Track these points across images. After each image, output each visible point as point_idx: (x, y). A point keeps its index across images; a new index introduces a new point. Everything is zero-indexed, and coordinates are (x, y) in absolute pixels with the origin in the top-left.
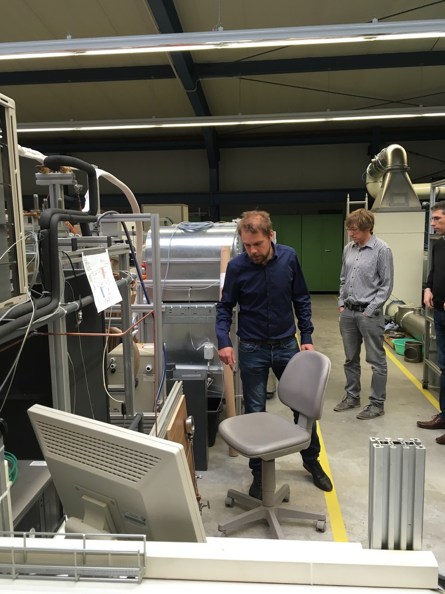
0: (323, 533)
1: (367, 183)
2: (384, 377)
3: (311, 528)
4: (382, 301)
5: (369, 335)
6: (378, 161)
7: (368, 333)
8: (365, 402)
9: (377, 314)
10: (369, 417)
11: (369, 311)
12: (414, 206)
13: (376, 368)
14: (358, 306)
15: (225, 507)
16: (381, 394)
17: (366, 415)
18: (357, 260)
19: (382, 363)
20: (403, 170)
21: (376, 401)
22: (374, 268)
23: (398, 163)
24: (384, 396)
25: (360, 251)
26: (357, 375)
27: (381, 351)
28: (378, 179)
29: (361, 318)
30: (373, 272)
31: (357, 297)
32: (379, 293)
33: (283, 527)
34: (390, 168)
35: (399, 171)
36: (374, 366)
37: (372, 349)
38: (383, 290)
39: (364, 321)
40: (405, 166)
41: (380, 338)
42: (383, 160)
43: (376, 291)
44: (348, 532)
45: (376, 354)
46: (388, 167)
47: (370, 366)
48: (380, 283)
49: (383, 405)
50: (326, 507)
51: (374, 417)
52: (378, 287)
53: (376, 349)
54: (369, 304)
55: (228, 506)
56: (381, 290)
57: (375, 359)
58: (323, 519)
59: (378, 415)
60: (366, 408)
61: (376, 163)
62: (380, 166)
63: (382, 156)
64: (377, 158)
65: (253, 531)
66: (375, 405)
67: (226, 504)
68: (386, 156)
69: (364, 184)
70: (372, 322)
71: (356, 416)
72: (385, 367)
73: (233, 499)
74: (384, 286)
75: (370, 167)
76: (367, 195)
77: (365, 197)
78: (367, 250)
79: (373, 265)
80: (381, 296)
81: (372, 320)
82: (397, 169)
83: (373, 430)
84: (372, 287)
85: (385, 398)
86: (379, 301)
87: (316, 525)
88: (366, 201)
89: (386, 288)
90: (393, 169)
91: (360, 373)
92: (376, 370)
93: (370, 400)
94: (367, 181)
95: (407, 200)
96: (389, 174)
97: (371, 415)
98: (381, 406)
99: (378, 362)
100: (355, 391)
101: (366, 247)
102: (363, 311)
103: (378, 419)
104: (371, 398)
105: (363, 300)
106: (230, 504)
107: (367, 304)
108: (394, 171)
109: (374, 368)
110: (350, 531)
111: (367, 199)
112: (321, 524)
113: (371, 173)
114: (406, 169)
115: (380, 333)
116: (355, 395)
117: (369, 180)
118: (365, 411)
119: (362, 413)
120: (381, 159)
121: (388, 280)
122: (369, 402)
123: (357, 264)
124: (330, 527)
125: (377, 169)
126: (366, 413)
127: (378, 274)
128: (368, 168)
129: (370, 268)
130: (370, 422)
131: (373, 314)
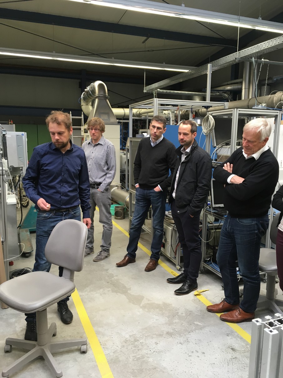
0: (87, 354)
1: (82, 105)
2: (110, 231)
3: (76, 352)
4: (110, 180)
5: (102, 204)
6: (89, 91)
7: (101, 203)
8: (97, 249)
9: (107, 190)
10: (101, 259)
11: (102, 188)
12: (113, 121)
13: (106, 226)
14: (94, 185)
15: (4, 353)
16: (108, 243)
17: (100, 258)
18: (92, 153)
19: (109, 223)
20: (106, 98)
21: (105, 248)
22: (105, 158)
23: (102, 93)
24: (110, 244)
25: (94, 147)
26: (92, 232)
27: (109, 214)
28: (89, 103)
29: (96, 193)
30: (104, 161)
31: (94, 178)
32: (108, 175)
33: (55, 358)
34: (97, 96)
35: (102, 98)
36: (105, 225)
37: (104, 213)
38: (110, 173)
39: (98, 194)
40: (106, 95)
41: (108, 206)
42: (93, 90)
43: (106, 174)
44: (104, 348)
45: (106, 217)
46: (96, 95)
47: (102, 225)
48: (108, 169)
49: (109, 250)
50: (84, 332)
51: (104, 259)
52: (107, 171)
53: (106, 213)
54: (102, 183)
55: (7, 352)
56: (109, 173)
57: (105, 220)
58: (85, 343)
59: (106, 257)
60: (99, 253)
61: (87, 92)
62: (90, 94)
63: (91, 88)
64: (88, 88)
65: (31, 368)
66: (105, 250)
67: (5, 351)
68: (94, 88)
69: (80, 106)
70: (104, 195)
71: (92, 260)
72: (111, 225)
73: (11, 346)
74: (111, 170)
75: (83, 95)
76: (83, 113)
77: (81, 114)
78: (99, 146)
79: (104, 156)
80: (109, 178)
81: (104, 194)
82: (102, 97)
83: (105, 268)
84: (103, 171)
85: (110, 245)
86: (108, 181)
87: (81, 349)
88: (82, 117)
89: (112, 172)
90: (100, 97)
91: (94, 231)
92: (106, 228)
93: (101, 248)
94: (82, 104)
95: (109, 117)
96: (97, 100)
97: (102, 258)
98: (107, 250)
99: (107, 222)
100: (90, 243)
101: (99, 144)
102: (98, 188)
103: (107, 260)
104: (102, 246)
105: (98, 180)
106: (9, 350)
107: (100, 183)
108: (100, 98)
109: (105, 226)
110: (104, 346)
111: (83, 115)
112: (83, 348)
113: (84, 99)
114: (107, 97)
115: (109, 202)
116: (90, 246)
117: (83, 103)
118: (98, 255)
119: (96, 257)
120: (91, 89)
121: (113, 166)
122: (100, 249)
123: (93, 155)
124: (90, 347)
125: (88, 96)
126: (99, 257)
127: (106, 163)
128: (82, 95)
129: (102, 159)
130: (102, 263)
131: (104, 190)
